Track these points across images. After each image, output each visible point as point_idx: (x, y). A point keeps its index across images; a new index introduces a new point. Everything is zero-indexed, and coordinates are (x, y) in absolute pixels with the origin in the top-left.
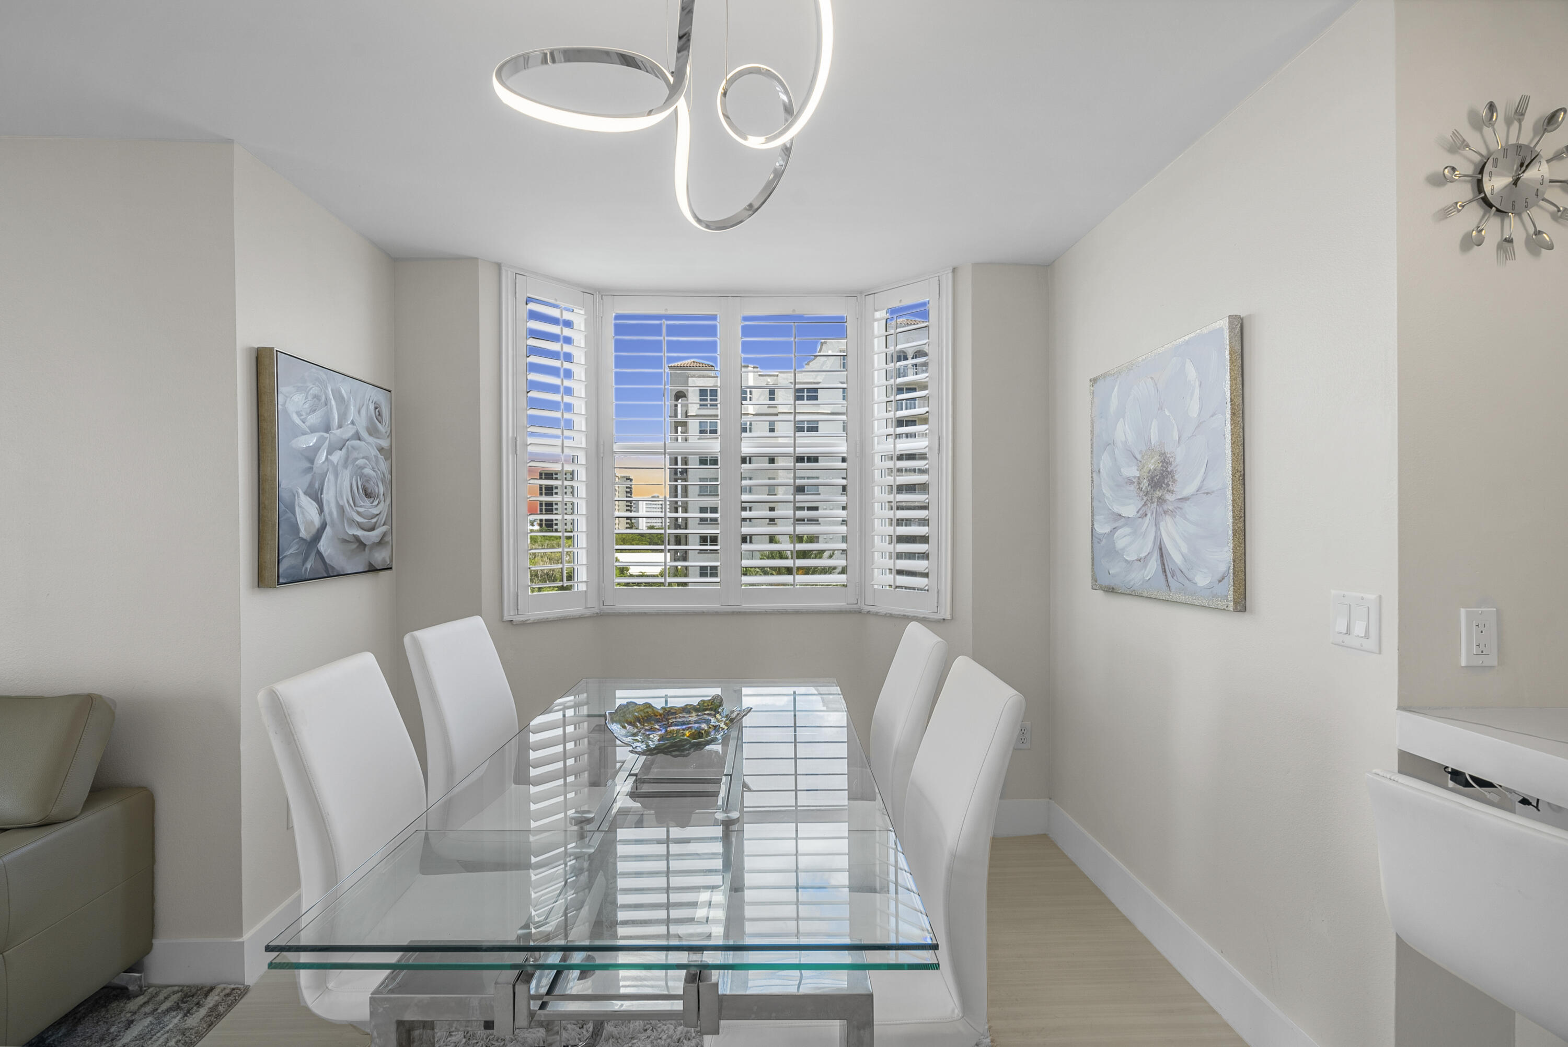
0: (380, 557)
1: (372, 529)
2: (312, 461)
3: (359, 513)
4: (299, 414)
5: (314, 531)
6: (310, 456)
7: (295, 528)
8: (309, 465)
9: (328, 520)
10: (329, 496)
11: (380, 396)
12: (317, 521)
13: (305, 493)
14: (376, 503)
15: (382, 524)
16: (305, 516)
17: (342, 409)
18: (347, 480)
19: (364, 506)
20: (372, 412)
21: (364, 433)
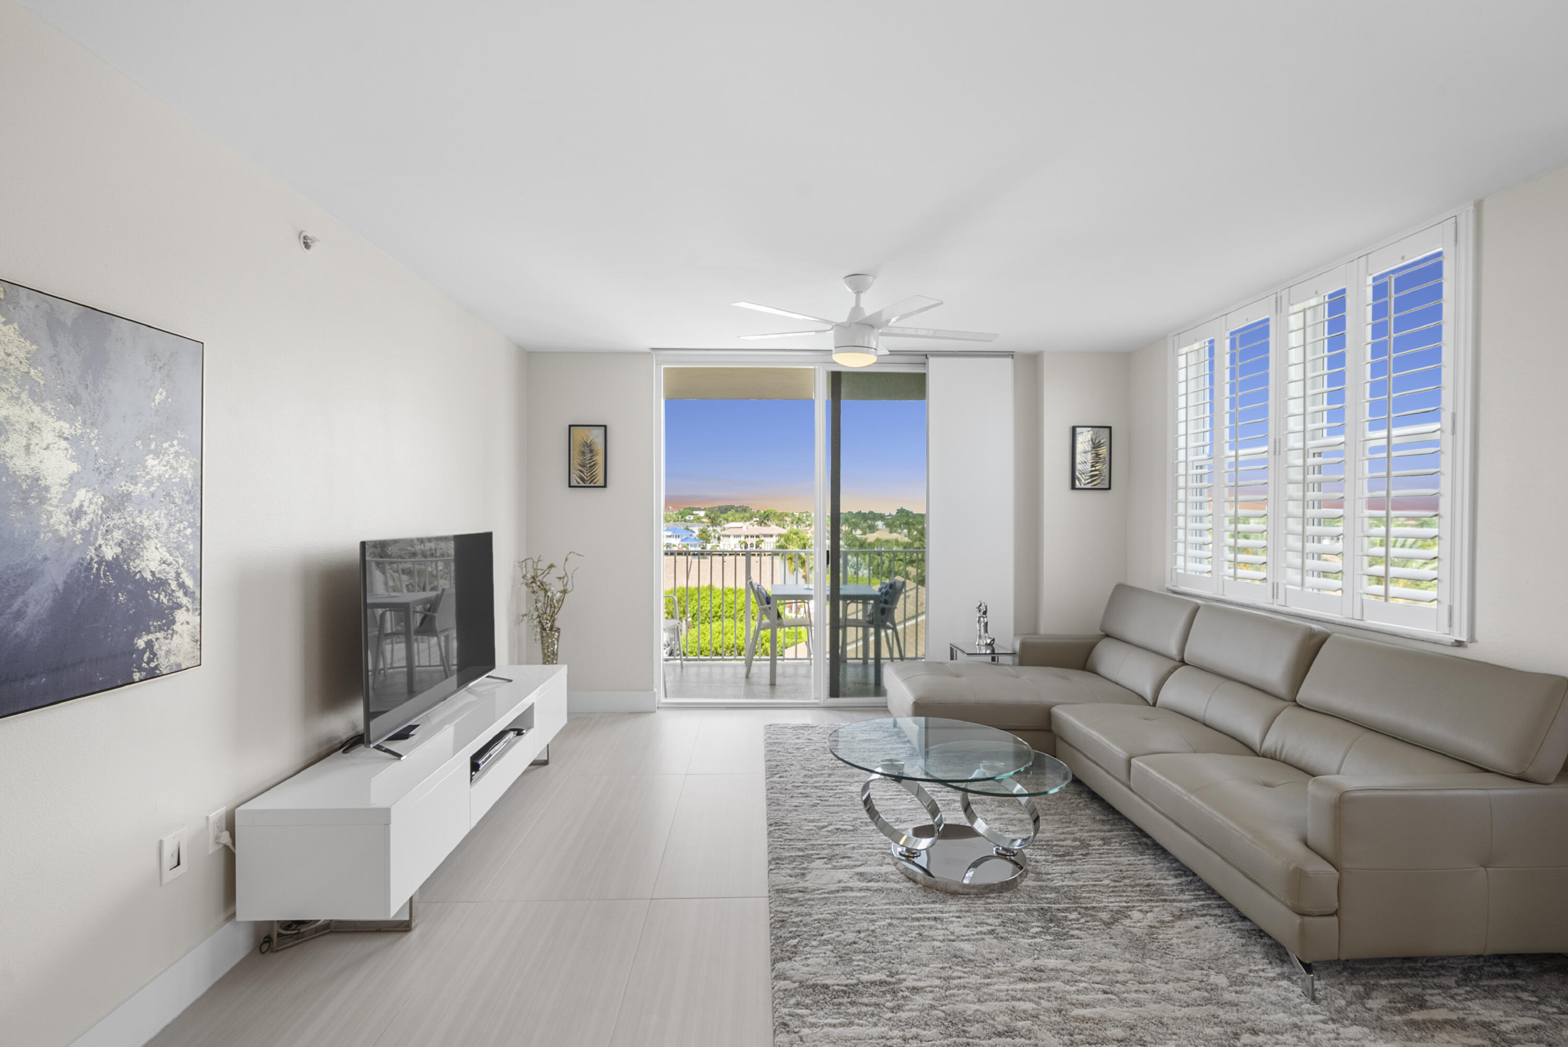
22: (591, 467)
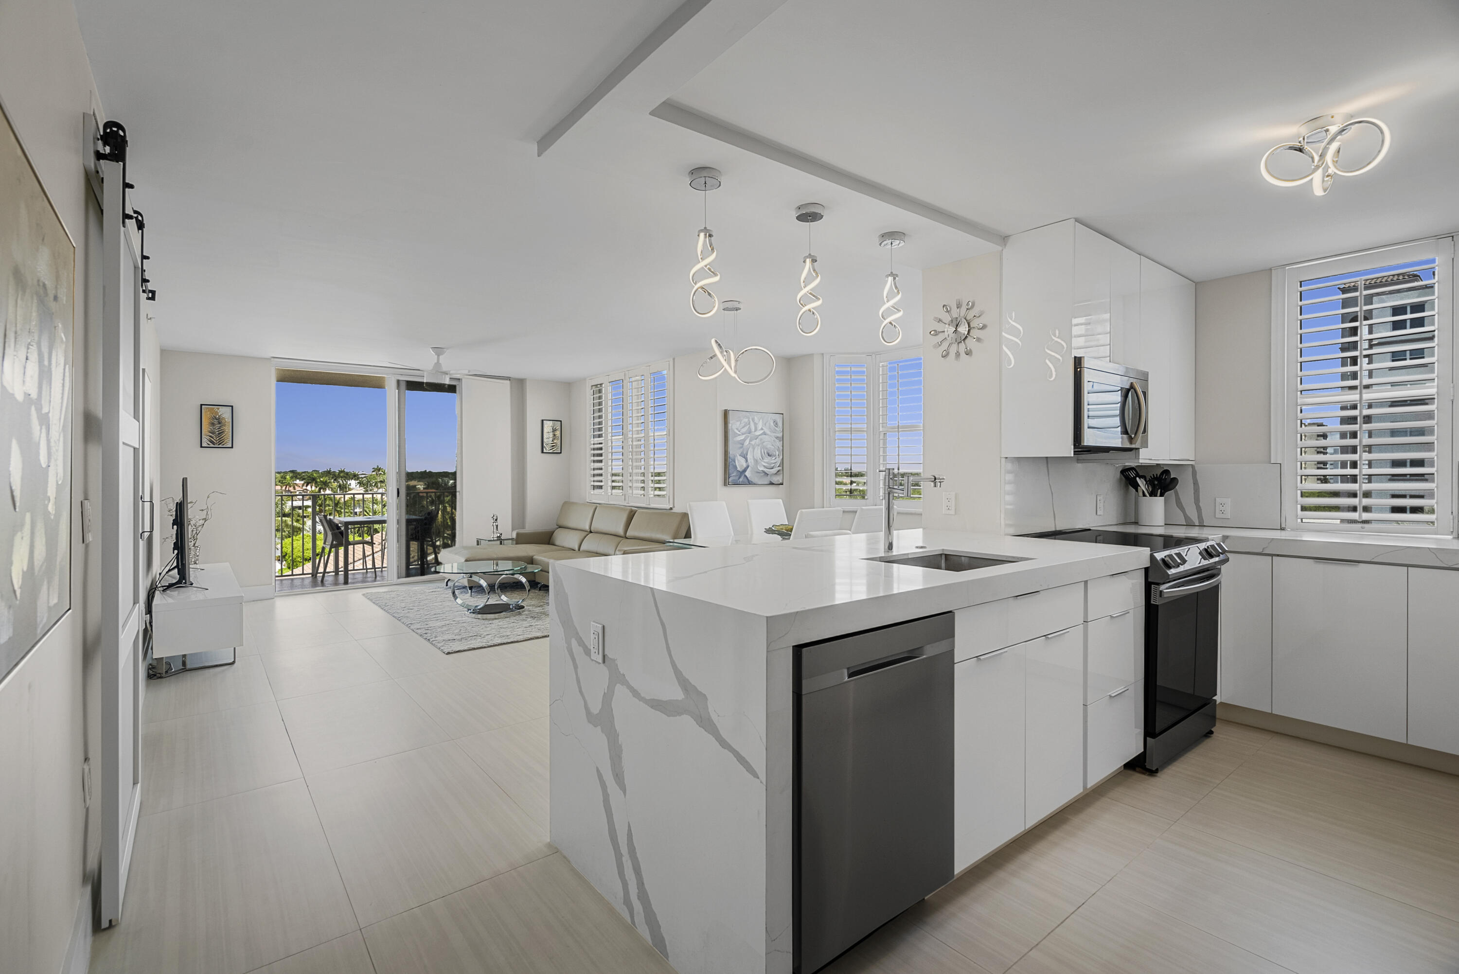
0: (776, 479)
1: (772, 468)
2: (743, 445)
3: (765, 462)
4: (737, 429)
5: (743, 468)
6: (742, 443)
7: (735, 467)
8: (741, 446)
9: (750, 464)
10: (749, 457)
11: (779, 418)
12: (745, 465)
13: (740, 455)
14: (774, 458)
15: (778, 465)
16: (740, 463)
17: (756, 424)
18: (759, 450)
19: (767, 459)
20: (772, 424)
21: (768, 432)
22: (219, 434)
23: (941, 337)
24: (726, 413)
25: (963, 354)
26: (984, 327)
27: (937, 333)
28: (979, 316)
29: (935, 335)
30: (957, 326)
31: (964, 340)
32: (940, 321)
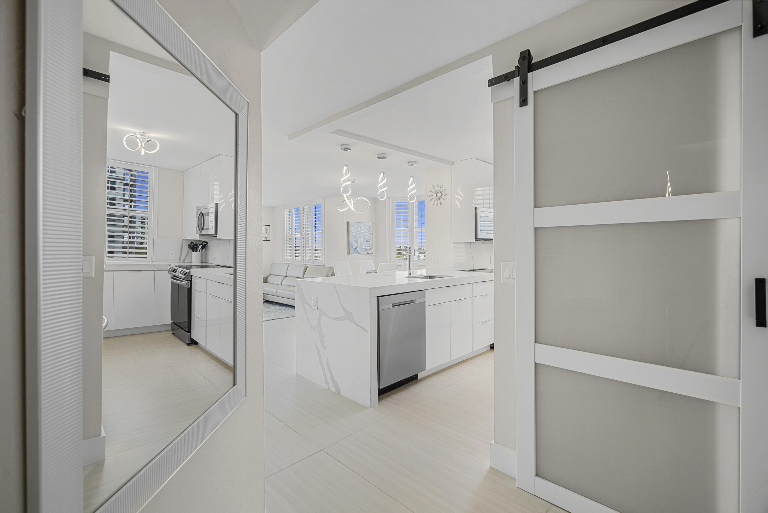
0: (370, 252)
1: (368, 247)
2: (356, 237)
3: (365, 244)
4: (353, 230)
5: (356, 247)
6: (355, 236)
7: (352, 246)
9: (359, 245)
10: (358, 242)
11: (371, 225)
13: (354, 241)
14: (369, 242)
15: (371, 246)
16: (355, 245)
17: (361, 228)
18: (363, 239)
19: (366, 243)
20: (368, 227)
21: (366, 231)
23: (431, 198)
24: (348, 222)
25: (439, 204)
26: (446, 195)
27: (430, 196)
28: (444, 191)
29: (430, 197)
30: (437, 194)
31: (439, 199)
32: (431, 191)
